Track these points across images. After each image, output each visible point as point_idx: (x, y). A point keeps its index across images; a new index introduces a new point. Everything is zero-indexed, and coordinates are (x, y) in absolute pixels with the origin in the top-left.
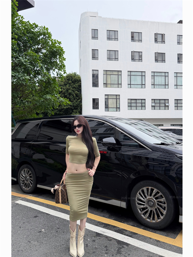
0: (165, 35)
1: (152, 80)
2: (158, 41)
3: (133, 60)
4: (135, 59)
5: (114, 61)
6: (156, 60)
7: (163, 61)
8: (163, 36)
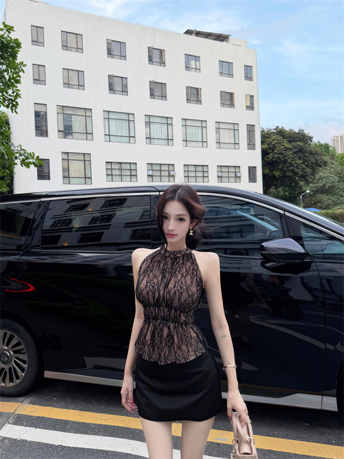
0: (166, 51)
1: (147, 129)
2: (154, 60)
3: (112, 91)
4: (114, 89)
5: (76, 89)
6: (152, 95)
7: (164, 97)
8: (162, 53)
